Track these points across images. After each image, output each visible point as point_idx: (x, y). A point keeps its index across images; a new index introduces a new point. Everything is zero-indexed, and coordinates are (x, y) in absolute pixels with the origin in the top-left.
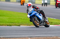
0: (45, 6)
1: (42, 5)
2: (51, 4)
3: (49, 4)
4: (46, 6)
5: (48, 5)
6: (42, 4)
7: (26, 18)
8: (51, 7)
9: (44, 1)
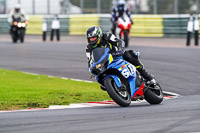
0: (52, 39)
1: (44, 39)
2: (72, 33)
3: (67, 32)
4: (58, 39)
5: (62, 38)
6: (44, 35)
8: (74, 42)
9: (49, 23)
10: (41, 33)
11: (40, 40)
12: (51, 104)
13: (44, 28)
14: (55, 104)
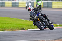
7: (10, 23)
9: (28, 4)
10: (25, 7)
11: (25, 9)
12: (28, 29)
13: (26, 5)
14: (29, 29)
